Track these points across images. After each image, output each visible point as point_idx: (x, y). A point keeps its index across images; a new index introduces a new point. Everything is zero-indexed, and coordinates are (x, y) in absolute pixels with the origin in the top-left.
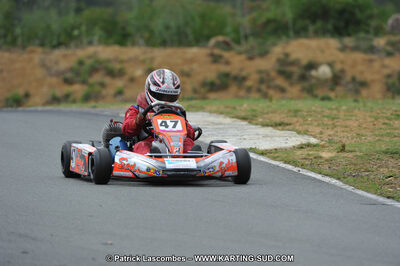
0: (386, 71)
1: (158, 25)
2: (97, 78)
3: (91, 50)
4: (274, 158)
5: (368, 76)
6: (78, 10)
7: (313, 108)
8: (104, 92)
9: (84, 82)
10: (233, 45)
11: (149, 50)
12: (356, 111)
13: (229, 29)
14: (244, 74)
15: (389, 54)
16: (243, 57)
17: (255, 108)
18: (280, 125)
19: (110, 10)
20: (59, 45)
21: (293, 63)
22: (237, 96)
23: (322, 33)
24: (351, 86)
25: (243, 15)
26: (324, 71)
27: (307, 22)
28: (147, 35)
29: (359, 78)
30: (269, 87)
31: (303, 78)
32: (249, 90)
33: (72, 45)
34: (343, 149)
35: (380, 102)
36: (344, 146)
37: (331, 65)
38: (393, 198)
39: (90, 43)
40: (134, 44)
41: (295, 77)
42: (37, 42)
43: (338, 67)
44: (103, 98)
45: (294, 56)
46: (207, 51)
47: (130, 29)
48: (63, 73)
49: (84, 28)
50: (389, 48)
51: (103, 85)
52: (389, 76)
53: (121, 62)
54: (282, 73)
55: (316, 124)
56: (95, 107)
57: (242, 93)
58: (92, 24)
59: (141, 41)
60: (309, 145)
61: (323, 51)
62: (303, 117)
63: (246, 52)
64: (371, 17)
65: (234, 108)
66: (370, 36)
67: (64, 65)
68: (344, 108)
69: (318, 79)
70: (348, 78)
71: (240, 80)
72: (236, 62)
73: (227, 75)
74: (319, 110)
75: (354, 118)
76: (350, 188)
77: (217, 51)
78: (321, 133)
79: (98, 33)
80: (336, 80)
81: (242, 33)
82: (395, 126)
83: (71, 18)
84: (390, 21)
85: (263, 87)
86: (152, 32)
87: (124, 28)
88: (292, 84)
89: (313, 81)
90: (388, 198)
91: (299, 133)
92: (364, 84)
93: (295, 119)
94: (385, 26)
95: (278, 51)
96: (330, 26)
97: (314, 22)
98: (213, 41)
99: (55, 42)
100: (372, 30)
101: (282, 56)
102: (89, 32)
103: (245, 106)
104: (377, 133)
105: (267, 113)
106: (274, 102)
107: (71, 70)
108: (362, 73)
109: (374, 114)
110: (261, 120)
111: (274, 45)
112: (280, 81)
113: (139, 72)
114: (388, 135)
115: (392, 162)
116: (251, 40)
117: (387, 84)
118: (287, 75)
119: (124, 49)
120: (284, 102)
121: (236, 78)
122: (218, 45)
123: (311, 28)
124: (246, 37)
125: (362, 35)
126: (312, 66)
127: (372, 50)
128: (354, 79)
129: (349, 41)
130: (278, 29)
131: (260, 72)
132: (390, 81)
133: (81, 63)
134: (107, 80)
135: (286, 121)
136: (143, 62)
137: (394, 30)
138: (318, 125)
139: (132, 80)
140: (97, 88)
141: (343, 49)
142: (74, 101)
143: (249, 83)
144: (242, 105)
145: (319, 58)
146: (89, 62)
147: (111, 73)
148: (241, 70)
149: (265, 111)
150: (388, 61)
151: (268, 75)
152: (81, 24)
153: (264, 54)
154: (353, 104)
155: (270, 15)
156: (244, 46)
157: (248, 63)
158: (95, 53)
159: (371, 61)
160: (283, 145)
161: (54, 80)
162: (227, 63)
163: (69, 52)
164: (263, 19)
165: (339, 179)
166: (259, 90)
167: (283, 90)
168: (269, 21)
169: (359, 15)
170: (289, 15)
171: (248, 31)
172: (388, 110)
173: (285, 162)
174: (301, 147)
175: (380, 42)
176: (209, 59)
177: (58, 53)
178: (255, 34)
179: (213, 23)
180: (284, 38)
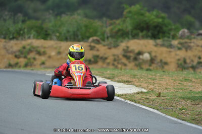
0: (178, 57)
1: (63, 30)
2: (32, 55)
3: (29, 41)
4: (124, 98)
5: (168, 60)
6: (23, 21)
7: (143, 74)
8: (35, 63)
9: (25, 57)
10: (101, 41)
11: (59, 42)
12: (165, 76)
13: (99, 34)
14: (106, 56)
15: (179, 49)
16: (106, 47)
17: (114, 73)
18: (127, 82)
19: (40, 22)
20: (13, 38)
21: (131, 52)
22: (102, 67)
23: (146, 37)
24: (160, 64)
25: (107, 27)
26: (146, 56)
27: (139, 31)
28: (58, 34)
29: (164, 60)
30: (118, 63)
31: (135, 59)
32: (108, 64)
33: (20, 38)
34: (159, 95)
35: (176, 72)
36: (160, 94)
37: (150, 53)
38: (185, 120)
39: (29, 38)
40: (51, 39)
41: (132, 58)
42: (2, 36)
43: (153, 54)
44: (35, 65)
45: (131, 48)
46: (88, 44)
47: (50, 32)
48: (15, 52)
49: (26, 30)
50: (179, 46)
51: (34, 59)
52: (179, 60)
53: (45, 48)
54: (125, 56)
55: (144, 82)
56: (32, 70)
57: (105, 66)
58: (30, 28)
59: (55, 38)
60: (142, 92)
61: (146, 46)
62: (139, 79)
63: (107, 45)
64: (171, 30)
65: (103, 73)
66: (171, 39)
67: (15, 48)
68: (158, 74)
69: (143, 60)
70: (158, 60)
71: (104, 59)
72: (102, 50)
73: (97, 56)
74: (146, 75)
75: (164, 80)
76: (164, 115)
77: (93, 44)
78: (148, 87)
79: (33, 33)
80: (152, 61)
81: (106, 36)
82: (185, 84)
83: (20, 25)
84: (180, 32)
85: (116, 63)
86: (60, 34)
87: (46, 31)
88: (130, 62)
89: (141, 61)
90: (183, 120)
91: (137, 86)
92: (166, 63)
93: (134, 80)
94: (177, 34)
95: (123, 45)
96: (150, 34)
97: (142, 31)
98: (91, 39)
99: (11, 37)
100: (171, 37)
101: (125, 48)
102: (29, 32)
103: (108, 72)
104: (175, 87)
105: (120, 76)
106: (123, 70)
107: (19, 51)
108: (165, 58)
109: (174, 78)
110: (117, 79)
111: (122, 42)
112: (124, 60)
113: (53, 54)
114: (181, 89)
115: (184, 103)
116: (110, 39)
117: (177, 64)
118: (128, 58)
119: (46, 42)
120: (128, 71)
121: (101, 58)
122: (93, 41)
123: (141, 34)
124: (108, 38)
125: (166, 39)
126: (140, 53)
127: (171, 46)
128: (161, 61)
129: (159, 41)
130: (123, 34)
131: (114, 55)
132: (180, 62)
133: (24, 48)
134: (37, 57)
135: (130, 80)
136: (56, 48)
137: (182, 37)
138: (146, 83)
139: (50, 57)
140: (32, 60)
141: (156, 45)
142: (20, 67)
143: (108, 61)
144: (107, 71)
145: (144, 49)
146: (28, 47)
147: (39, 53)
148: (105, 54)
149: (119, 75)
150: (179, 52)
151: (118, 57)
152: (25, 29)
153: (116, 46)
154: (163, 73)
155: (120, 27)
156: (106, 42)
157: (108, 50)
158: (32, 43)
159: (170, 52)
160: (129, 92)
161: (10, 56)
162: (98, 50)
163: (19, 42)
164: (116, 29)
165: (157, 110)
166: (113, 65)
167: (125, 65)
168: (119, 30)
169: (165, 29)
170: (130, 28)
171: (109, 35)
172: (180, 76)
173: (130, 101)
174: (138, 93)
175: (175, 42)
176: (89, 48)
177: (13, 42)
178: (112, 36)
179: (91, 30)
180: (127, 39)
